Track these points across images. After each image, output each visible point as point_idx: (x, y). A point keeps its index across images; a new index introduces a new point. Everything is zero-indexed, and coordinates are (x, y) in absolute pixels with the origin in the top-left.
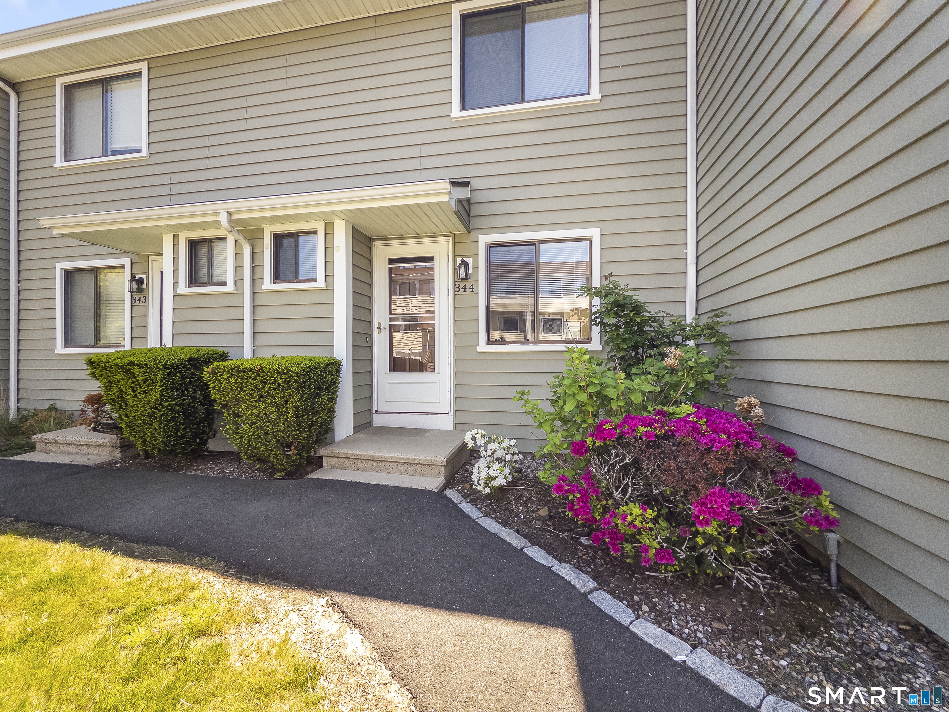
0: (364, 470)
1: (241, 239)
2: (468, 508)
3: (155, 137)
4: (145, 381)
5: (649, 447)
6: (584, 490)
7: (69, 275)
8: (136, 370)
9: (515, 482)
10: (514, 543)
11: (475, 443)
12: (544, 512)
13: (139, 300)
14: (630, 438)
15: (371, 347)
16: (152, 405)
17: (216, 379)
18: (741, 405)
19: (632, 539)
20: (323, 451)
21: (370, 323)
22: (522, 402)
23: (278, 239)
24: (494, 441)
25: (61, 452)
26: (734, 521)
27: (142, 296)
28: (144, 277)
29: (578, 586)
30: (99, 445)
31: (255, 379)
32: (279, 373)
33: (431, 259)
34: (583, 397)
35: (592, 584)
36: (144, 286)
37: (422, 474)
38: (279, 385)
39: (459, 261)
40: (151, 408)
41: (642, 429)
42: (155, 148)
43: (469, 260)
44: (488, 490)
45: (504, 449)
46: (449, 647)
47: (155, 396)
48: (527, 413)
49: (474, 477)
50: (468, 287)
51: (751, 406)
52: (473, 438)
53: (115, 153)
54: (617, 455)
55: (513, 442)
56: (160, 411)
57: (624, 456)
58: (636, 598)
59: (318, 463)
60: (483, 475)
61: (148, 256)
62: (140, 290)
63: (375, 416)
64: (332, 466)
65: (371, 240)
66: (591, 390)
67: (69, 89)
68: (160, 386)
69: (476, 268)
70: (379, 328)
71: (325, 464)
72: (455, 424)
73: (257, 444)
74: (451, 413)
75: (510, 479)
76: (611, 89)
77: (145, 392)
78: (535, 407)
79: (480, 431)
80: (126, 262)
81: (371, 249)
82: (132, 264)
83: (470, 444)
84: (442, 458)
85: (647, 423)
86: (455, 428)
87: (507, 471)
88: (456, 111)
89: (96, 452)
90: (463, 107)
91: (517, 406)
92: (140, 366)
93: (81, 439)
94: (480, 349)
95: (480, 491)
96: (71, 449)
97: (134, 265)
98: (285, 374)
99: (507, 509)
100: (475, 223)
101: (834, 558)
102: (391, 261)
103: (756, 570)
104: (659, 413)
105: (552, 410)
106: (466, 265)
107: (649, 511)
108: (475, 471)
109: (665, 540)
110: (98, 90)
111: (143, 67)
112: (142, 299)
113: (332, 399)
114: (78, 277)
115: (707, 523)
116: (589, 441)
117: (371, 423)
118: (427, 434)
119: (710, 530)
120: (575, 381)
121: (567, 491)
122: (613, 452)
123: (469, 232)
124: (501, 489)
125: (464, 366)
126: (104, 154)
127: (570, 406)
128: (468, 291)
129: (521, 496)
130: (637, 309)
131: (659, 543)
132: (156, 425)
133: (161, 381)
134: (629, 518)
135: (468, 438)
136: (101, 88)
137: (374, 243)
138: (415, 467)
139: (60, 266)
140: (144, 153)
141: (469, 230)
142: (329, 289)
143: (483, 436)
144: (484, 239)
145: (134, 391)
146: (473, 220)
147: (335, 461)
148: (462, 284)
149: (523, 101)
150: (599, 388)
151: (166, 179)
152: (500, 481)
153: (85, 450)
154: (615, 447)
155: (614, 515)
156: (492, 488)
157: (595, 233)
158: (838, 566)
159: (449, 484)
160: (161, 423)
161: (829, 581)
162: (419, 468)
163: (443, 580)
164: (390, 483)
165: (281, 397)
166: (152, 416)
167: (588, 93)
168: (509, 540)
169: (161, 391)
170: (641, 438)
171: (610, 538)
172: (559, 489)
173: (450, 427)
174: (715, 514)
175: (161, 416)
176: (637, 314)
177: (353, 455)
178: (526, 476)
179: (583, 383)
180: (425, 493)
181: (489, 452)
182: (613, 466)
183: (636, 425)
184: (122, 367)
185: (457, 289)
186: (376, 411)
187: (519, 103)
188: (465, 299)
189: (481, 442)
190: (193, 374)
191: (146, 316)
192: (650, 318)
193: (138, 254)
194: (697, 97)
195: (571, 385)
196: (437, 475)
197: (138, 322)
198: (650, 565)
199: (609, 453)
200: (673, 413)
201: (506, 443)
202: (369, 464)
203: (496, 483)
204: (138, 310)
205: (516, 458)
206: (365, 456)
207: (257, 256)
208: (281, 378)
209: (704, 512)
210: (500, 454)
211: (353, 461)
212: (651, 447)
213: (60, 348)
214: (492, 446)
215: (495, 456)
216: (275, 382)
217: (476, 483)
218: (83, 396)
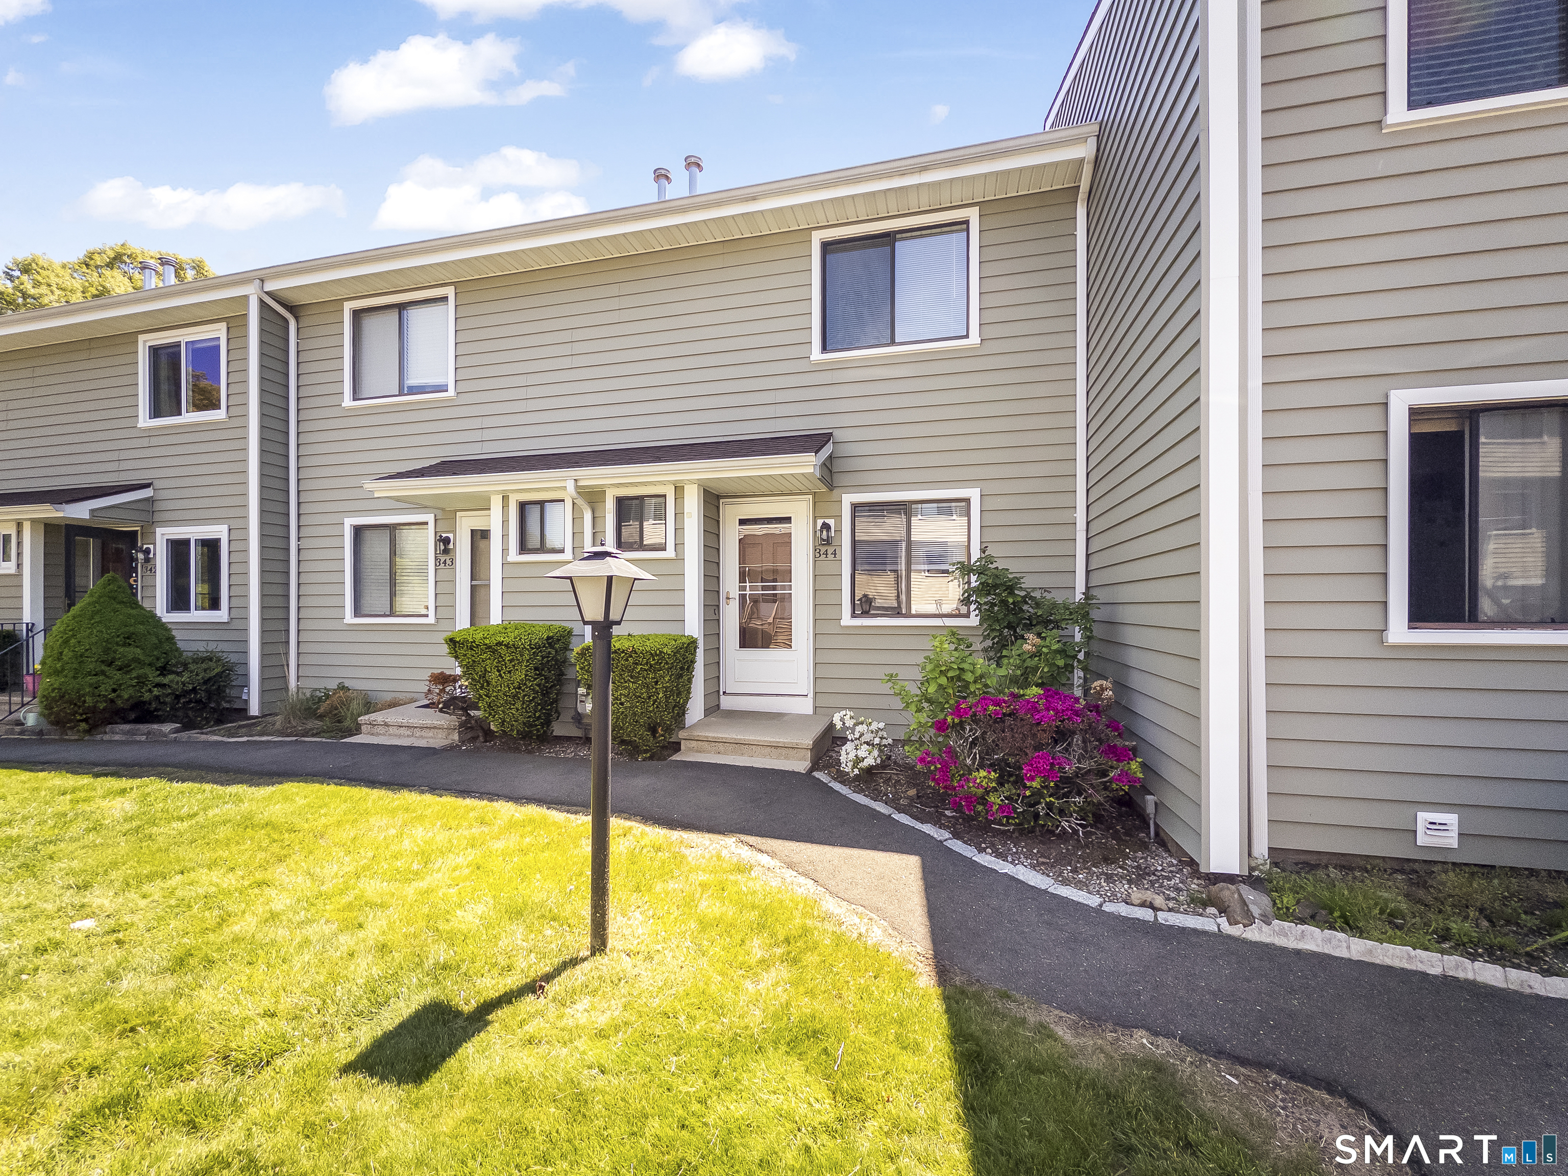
0: (725, 753)
1: (580, 502)
2: (837, 786)
3: (462, 374)
4: (511, 661)
5: (995, 722)
6: (946, 762)
7: (358, 531)
8: (503, 650)
9: (883, 766)
10: (882, 811)
11: (844, 724)
12: (912, 792)
13: (445, 562)
14: (980, 716)
15: (718, 620)
16: (516, 684)
17: (585, 660)
18: (1095, 688)
19: (983, 800)
20: (682, 734)
21: (718, 592)
22: (890, 684)
23: (621, 502)
24: (862, 723)
25: (390, 735)
26: (1053, 777)
27: (448, 558)
28: (451, 536)
29: (936, 836)
30: (435, 728)
31: (627, 660)
32: (651, 654)
33: (788, 520)
34: (943, 681)
35: (947, 835)
36: (451, 546)
37: (787, 758)
38: (651, 666)
39: (820, 522)
40: (514, 688)
41: (991, 708)
42: (463, 387)
43: (831, 522)
44: (856, 771)
45: (872, 732)
46: (836, 862)
47: (519, 676)
48: (896, 694)
49: (843, 759)
50: (829, 552)
51: (1103, 689)
52: (842, 720)
53: (413, 390)
54: (971, 730)
55: (881, 725)
56: (523, 691)
57: (976, 731)
58: (983, 845)
59: (676, 747)
60: (852, 756)
61: (456, 511)
62: (446, 551)
63: (722, 697)
64: (691, 750)
65: (718, 497)
66: (950, 674)
67: (357, 315)
68: (526, 666)
69: (839, 531)
70: (728, 598)
71: (683, 747)
72: (815, 708)
73: (624, 725)
74: (811, 695)
75: (879, 761)
76: (991, 332)
77: (510, 672)
78: (903, 688)
79: (848, 712)
80: (430, 518)
81: (718, 508)
82: (436, 520)
83: (839, 725)
84: (808, 741)
85: (997, 703)
86: (815, 712)
87: (876, 753)
88: (816, 354)
89: (431, 734)
90: (824, 349)
91: (886, 688)
92: (507, 646)
93: (414, 721)
94: (843, 623)
95: (848, 773)
96: (402, 731)
97: (438, 522)
98: (657, 655)
99: (876, 790)
100: (839, 480)
101: (1152, 816)
102: (742, 522)
103: (1076, 819)
104: (1012, 695)
105: (919, 692)
106: (826, 526)
107: (993, 773)
108: (843, 753)
109: (1006, 798)
110: (394, 316)
111: (450, 291)
112: (448, 562)
113: (690, 681)
114: (368, 534)
115: (1032, 779)
116: (949, 719)
117: (718, 706)
118: (785, 718)
119: (1034, 784)
120: (938, 666)
121: (929, 762)
122: (968, 728)
123: (831, 490)
124: (869, 770)
125: (825, 642)
126: (401, 394)
127: (932, 689)
128: (831, 557)
129: (890, 779)
130: (1010, 589)
131: (1002, 800)
132: (519, 705)
133: (528, 661)
134: (978, 781)
135: (836, 719)
136: (398, 316)
137: (721, 501)
138: (779, 750)
139: (350, 522)
140: (451, 392)
141: (831, 487)
142: (680, 559)
143: (851, 718)
144: (848, 499)
145: (499, 671)
146: (835, 476)
147: (694, 744)
148: (823, 549)
149: (893, 342)
150: (958, 672)
151: (477, 423)
152: (869, 761)
153: (418, 733)
154: (969, 724)
155: (968, 780)
156: (861, 769)
157: (974, 494)
158: (1156, 824)
159: (815, 766)
160: (523, 703)
161: (1148, 834)
162: (784, 751)
163: (825, 830)
164: (755, 765)
165: (653, 678)
166: (515, 696)
167: (967, 336)
168: (878, 809)
169: (527, 671)
170: (990, 715)
171: (966, 802)
172: (922, 760)
173: (810, 711)
174: (1038, 771)
175: (525, 696)
176: (1011, 593)
177: (714, 737)
178: (895, 763)
179: (943, 668)
180: (793, 773)
181: (857, 735)
182: (967, 739)
183: (987, 705)
184: (490, 647)
185: (818, 555)
186: (724, 693)
187: (888, 345)
188: (827, 566)
189: (849, 723)
190: (549, 653)
191: (453, 581)
192: (1025, 596)
193: (443, 509)
194: (1088, 345)
195: (933, 670)
196: (803, 759)
197: (442, 588)
198: (995, 819)
199: (964, 729)
200: (1023, 695)
201: (874, 726)
202: (731, 747)
203: (865, 764)
204: (444, 574)
205: (884, 742)
206: (726, 738)
207: (598, 520)
208: (654, 660)
209: (1030, 771)
210: (867, 737)
211: (713, 744)
212: (998, 723)
213: (349, 618)
214: (859, 728)
215: (863, 739)
216: (647, 664)
217: (843, 765)
218: (426, 675)
